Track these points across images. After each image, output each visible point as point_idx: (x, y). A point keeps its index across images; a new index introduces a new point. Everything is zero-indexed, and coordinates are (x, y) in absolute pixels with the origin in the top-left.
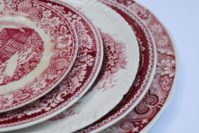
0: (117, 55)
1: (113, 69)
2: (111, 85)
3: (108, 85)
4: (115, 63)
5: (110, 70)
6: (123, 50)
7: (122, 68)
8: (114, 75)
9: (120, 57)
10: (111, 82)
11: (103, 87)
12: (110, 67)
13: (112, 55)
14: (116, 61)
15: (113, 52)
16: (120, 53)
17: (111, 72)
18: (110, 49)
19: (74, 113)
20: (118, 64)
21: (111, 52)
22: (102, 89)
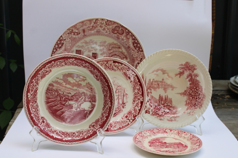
0: (200, 100)
1: (196, 107)
2: (193, 114)
3: (191, 113)
4: (198, 104)
5: (195, 106)
6: (204, 99)
7: (199, 108)
8: (195, 110)
9: (201, 102)
10: (192, 113)
11: (189, 113)
12: (195, 105)
13: (199, 99)
14: (199, 103)
15: (200, 98)
16: (202, 100)
17: (195, 108)
18: (199, 95)
19: (176, 121)
20: (199, 105)
21: (199, 97)
22: (189, 114)
